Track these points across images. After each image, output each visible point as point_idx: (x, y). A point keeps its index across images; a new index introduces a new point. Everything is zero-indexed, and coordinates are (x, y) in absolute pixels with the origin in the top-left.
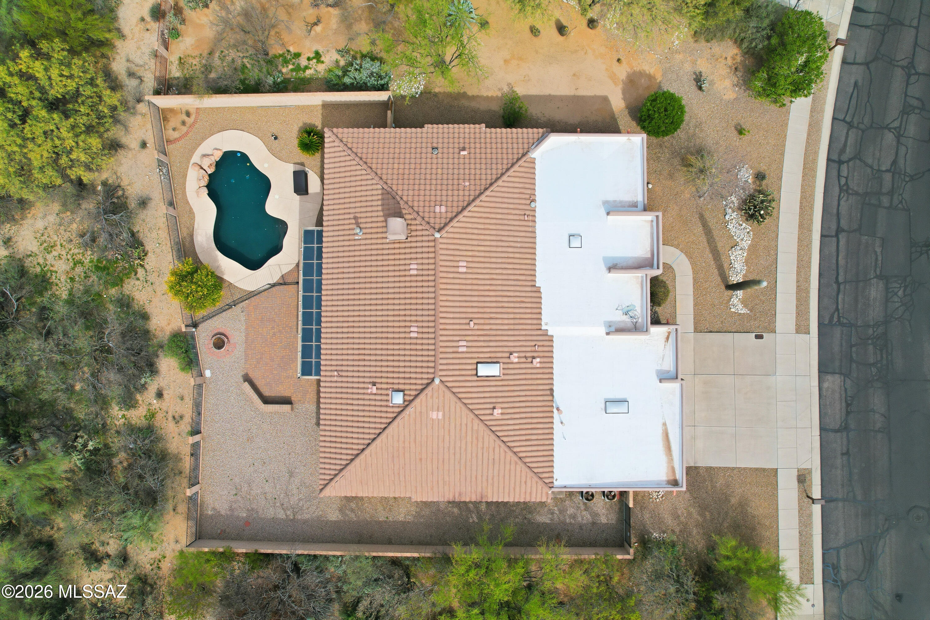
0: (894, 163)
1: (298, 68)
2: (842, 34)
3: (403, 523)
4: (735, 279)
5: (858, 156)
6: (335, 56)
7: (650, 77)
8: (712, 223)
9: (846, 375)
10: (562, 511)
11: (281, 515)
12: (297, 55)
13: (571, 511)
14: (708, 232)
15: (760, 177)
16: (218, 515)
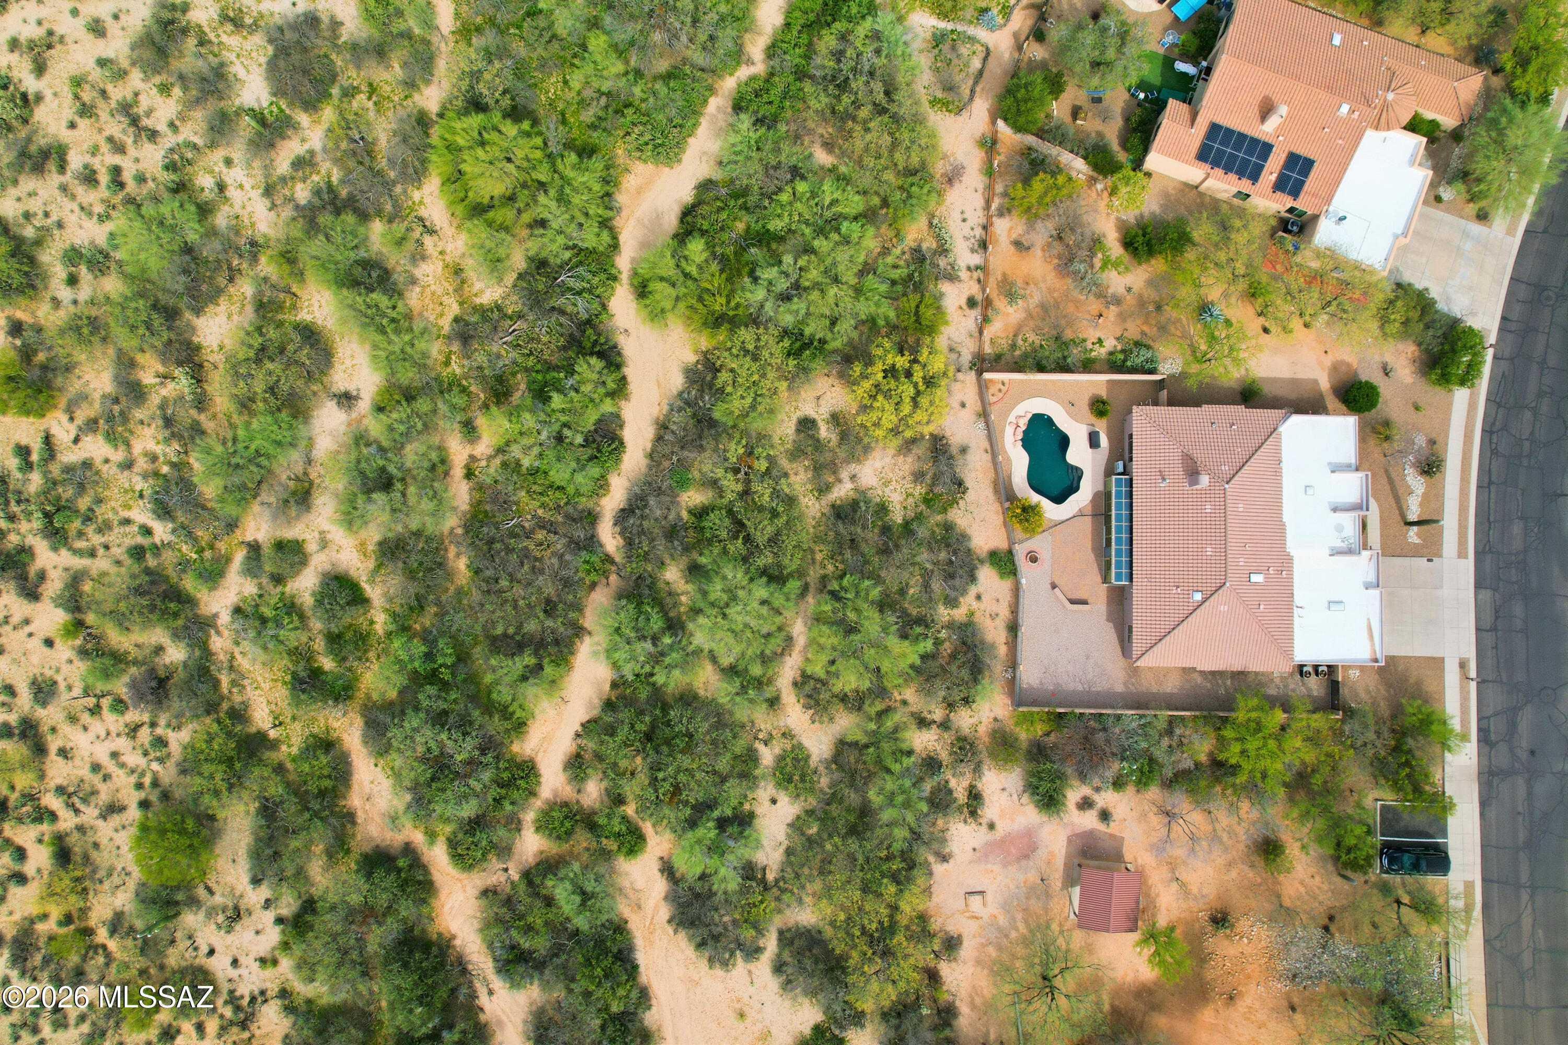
0: (1532, 433)
1: (1086, 351)
2: (1492, 339)
3: (1172, 694)
4: (1413, 517)
5: (1504, 428)
6: (1114, 342)
7: (1348, 365)
8: (1393, 475)
9: (1495, 590)
10: (1286, 686)
11: (1080, 688)
12: (1084, 340)
13: (1292, 686)
14: (1391, 482)
15: (1432, 442)
16: (1031, 688)
